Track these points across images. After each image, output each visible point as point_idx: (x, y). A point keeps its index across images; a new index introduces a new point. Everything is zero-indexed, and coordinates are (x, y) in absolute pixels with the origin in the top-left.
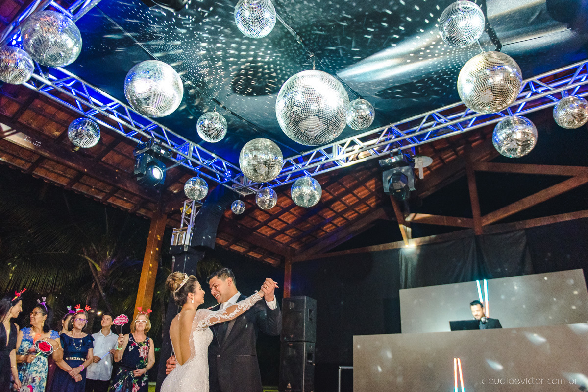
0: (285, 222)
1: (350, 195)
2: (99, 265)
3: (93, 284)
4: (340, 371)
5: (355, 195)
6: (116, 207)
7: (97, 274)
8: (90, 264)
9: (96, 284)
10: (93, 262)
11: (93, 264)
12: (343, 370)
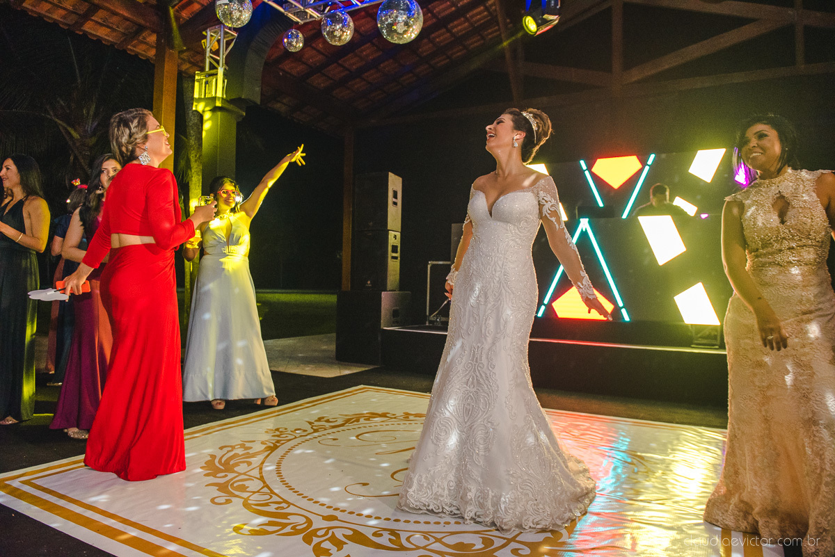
0: (347, 69)
1: (444, 30)
2: (75, 130)
3: (72, 158)
4: (429, 266)
5: (449, 31)
6: (95, 39)
7: (74, 144)
8: (61, 128)
9: (76, 158)
10: (64, 125)
11: (66, 129)
12: (433, 266)
